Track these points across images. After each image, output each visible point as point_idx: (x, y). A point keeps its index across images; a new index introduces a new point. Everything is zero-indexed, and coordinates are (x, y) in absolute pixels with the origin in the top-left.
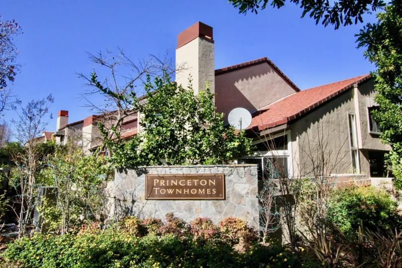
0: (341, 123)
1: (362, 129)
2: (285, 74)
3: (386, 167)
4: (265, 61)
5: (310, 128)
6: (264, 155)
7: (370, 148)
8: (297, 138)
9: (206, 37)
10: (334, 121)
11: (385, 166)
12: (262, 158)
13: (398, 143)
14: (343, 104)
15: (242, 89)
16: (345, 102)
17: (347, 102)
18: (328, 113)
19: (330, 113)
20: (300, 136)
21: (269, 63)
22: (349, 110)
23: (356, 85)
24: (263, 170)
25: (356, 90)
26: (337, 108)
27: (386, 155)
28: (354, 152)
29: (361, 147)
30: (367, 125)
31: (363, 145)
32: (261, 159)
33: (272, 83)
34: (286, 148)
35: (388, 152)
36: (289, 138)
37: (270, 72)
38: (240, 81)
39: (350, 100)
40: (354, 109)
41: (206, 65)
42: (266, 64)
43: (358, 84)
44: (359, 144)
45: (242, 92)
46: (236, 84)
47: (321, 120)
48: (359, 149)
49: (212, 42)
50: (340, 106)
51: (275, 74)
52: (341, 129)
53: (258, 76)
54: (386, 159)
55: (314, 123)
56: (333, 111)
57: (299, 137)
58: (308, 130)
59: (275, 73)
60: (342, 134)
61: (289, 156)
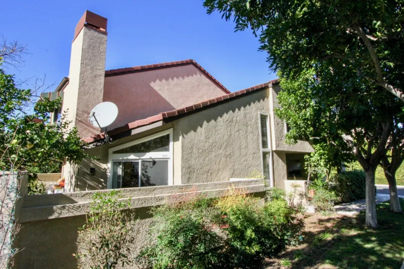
0: (249, 123)
1: (276, 130)
2: (214, 77)
3: (307, 169)
4: (190, 63)
5: (201, 127)
6: (141, 158)
7: (286, 150)
8: (181, 137)
9: (101, 29)
10: (240, 121)
11: (305, 168)
12: (140, 161)
13: (319, 145)
14: (254, 103)
15: (160, 90)
16: (257, 101)
17: (259, 102)
18: (231, 112)
19: (234, 111)
20: (185, 136)
21: (195, 65)
22: (261, 110)
23: (270, 85)
24: (140, 175)
25: (271, 90)
26: (244, 107)
27: (307, 157)
28: (265, 155)
29: (274, 149)
30: (283, 126)
31: (277, 146)
32: (138, 163)
33: (198, 86)
34: (167, 150)
35: (309, 154)
36: (171, 138)
37: (196, 74)
38: (158, 81)
39: (264, 100)
40: (268, 109)
41: (93, 58)
42: (191, 66)
43: (273, 84)
44: (272, 145)
45: (160, 92)
46: (152, 84)
47: (219, 119)
48: (273, 151)
49: (105, 33)
50: (250, 105)
51: (203, 77)
52: (249, 128)
53: (181, 78)
54: (307, 161)
55: (208, 122)
56: (239, 110)
57: (183, 137)
58: (199, 129)
59: (202, 75)
60: (250, 134)
61: (169, 158)
